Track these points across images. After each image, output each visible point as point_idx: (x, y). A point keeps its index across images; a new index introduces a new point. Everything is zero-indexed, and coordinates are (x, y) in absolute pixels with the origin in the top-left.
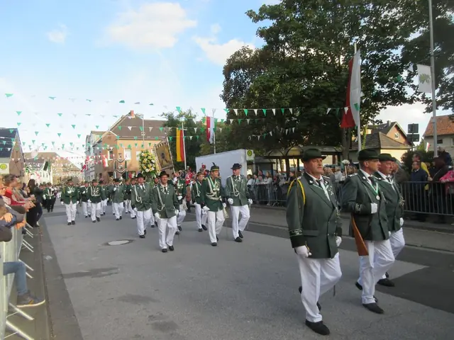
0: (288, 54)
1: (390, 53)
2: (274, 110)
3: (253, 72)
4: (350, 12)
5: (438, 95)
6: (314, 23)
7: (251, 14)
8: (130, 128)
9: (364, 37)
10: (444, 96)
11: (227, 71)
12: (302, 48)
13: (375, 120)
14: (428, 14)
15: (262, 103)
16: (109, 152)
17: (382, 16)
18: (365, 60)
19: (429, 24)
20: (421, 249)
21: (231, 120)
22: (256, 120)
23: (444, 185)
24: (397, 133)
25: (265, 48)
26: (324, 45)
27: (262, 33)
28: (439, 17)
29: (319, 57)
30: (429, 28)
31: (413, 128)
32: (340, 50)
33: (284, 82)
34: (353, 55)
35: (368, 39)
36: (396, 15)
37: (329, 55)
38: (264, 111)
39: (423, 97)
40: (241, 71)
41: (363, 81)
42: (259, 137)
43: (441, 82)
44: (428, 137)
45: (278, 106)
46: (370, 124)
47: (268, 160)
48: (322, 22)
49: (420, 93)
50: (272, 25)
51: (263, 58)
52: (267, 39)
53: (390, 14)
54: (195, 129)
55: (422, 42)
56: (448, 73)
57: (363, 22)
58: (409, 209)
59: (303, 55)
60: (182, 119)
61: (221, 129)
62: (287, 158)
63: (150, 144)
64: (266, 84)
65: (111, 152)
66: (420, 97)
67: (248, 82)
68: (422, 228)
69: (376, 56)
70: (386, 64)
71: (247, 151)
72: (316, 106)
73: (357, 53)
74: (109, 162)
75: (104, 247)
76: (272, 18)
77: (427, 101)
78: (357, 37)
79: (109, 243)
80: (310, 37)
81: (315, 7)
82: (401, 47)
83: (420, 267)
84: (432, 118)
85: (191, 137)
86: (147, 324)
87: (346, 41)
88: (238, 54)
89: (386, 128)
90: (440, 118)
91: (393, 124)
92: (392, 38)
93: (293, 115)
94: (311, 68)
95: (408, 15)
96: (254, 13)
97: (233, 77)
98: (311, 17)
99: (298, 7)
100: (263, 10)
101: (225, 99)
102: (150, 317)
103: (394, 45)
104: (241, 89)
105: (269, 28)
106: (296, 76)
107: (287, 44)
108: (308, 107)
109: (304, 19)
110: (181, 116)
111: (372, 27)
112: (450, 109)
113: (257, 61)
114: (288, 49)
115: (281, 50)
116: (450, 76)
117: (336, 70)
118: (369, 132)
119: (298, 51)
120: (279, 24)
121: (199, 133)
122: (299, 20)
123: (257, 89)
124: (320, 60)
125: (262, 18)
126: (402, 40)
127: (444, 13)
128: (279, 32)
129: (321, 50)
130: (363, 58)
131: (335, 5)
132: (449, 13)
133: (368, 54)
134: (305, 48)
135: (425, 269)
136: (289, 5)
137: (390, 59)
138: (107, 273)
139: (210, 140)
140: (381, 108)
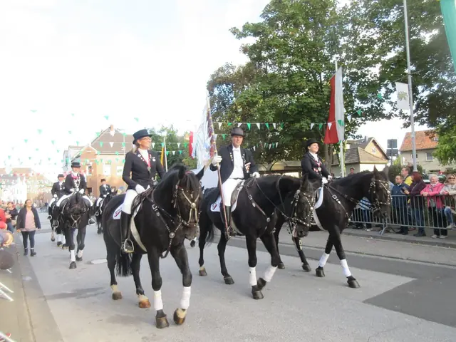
0: (270, 71)
1: (368, 71)
2: (258, 125)
3: (237, 88)
4: (330, 31)
5: (415, 111)
6: (296, 41)
7: (234, 31)
8: (112, 144)
9: (344, 54)
10: (420, 112)
11: (212, 85)
12: (285, 65)
13: (355, 135)
14: (404, 34)
15: (246, 118)
16: (87, 168)
17: (361, 36)
18: (346, 77)
19: (405, 44)
20: (408, 261)
24: (374, 147)
25: (249, 65)
26: (306, 62)
27: (245, 50)
28: (414, 37)
29: (301, 74)
30: (405, 49)
31: (392, 143)
32: (321, 67)
33: (268, 97)
34: (334, 73)
35: (348, 57)
36: (373, 35)
37: (311, 72)
38: (249, 125)
39: (401, 113)
40: (224, 86)
41: (344, 96)
43: (417, 98)
44: (403, 152)
45: (262, 120)
46: (350, 139)
48: (303, 40)
49: (397, 109)
50: (255, 42)
51: (247, 75)
52: (250, 56)
53: (368, 34)
54: (179, 144)
55: (400, 62)
56: (423, 91)
57: (342, 41)
59: (286, 71)
60: (164, 134)
62: (271, 172)
64: (249, 99)
65: (90, 167)
66: (397, 113)
67: (231, 98)
68: (405, 240)
69: (356, 73)
70: (365, 81)
72: (299, 122)
73: (338, 72)
74: (88, 177)
75: (87, 266)
76: (256, 34)
77: (405, 117)
78: (338, 56)
79: (92, 262)
80: (293, 55)
81: (297, 25)
82: (379, 65)
83: (409, 280)
84: (407, 134)
85: (174, 152)
87: (326, 59)
88: (221, 70)
89: (364, 143)
90: (416, 133)
91: (370, 139)
92: (370, 56)
94: (293, 85)
95: (384, 36)
96: (237, 30)
97: (216, 92)
98: (293, 35)
100: (246, 27)
103: (370, 64)
104: (225, 107)
105: (251, 45)
106: (275, 91)
107: (269, 60)
108: (291, 122)
109: (287, 37)
110: (163, 130)
111: (351, 46)
112: (426, 125)
113: (241, 76)
114: (270, 66)
115: (263, 66)
116: (424, 94)
117: (317, 87)
118: (348, 147)
119: (281, 68)
120: (262, 41)
121: (182, 148)
122: (282, 38)
123: (241, 104)
124: (301, 77)
125: (245, 35)
126: (380, 58)
127: (418, 34)
128: (261, 49)
129: (303, 67)
130: (343, 76)
131: (316, 23)
132: (423, 34)
133: (348, 71)
134: (287, 65)
135: (413, 281)
136: (272, 23)
137: (369, 76)
138: (93, 293)
139: (193, 155)
140: (361, 123)
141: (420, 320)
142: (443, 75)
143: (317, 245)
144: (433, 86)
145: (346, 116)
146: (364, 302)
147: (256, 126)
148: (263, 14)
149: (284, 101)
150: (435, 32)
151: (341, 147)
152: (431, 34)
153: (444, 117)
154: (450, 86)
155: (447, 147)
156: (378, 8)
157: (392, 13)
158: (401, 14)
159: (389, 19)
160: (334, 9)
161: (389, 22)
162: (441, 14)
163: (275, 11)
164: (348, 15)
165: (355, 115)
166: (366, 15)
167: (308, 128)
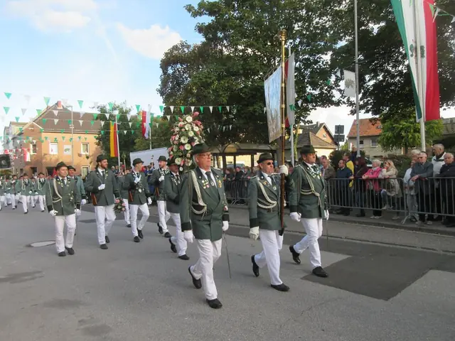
0: (226, 52)
1: (320, 58)
2: (211, 108)
3: (191, 68)
4: (285, 16)
5: (361, 100)
6: (252, 23)
7: (189, 8)
8: (56, 121)
9: (298, 40)
10: (365, 100)
11: (165, 64)
12: (240, 47)
13: (306, 120)
14: (354, 24)
15: (200, 99)
16: (31, 146)
17: (314, 22)
18: (299, 63)
19: (354, 34)
20: (345, 240)
21: (168, 117)
23: (365, 181)
24: (325, 133)
25: (204, 44)
26: (261, 45)
27: (201, 29)
28: (363, 28)
29: (256, 58)
30: (354, 38)
31: (340, 129)
32: (276, 51)
33: (223, 79)
34: (288, 58)
35: (301, 43)
36: (326, 22)
37: (265, 56)
38: (202, 108)
39: (348, 100)
40: (179, 66)
41: (297, 83)
43: (364, 88)
44: (351, 138)
45: (215, 103)
46: (302, 124)
48: (259, 23)
49: (345, 97)
50: (210, 22)
51: (201, 55)
52: (205, 36)
53: (321, 22)
54: (130, 124)
55: (348, 50)
56: (369, 81)
57: (296, 28)
58: (335, 204)
59: (241, 54)
60: (116, 113)
61: (157, 125)
62: (224, 155)
63: (80, 138)
64: (204, 80)
65: (34, 146)
66: (345, 100)
67: (186, 77)
68: (346, 221)
69: (308, 59)
70: (317, 68)
72: (252, 105)
73: (291, 56)
74: (31, 156)
75: (27, 249)
76: (211, 14)
77: (351, 104)
78: (291, 41)
79: (32, 245)
80: (248, 37)
81: (253, 7)
82: (330, 53)
83: (345, 257)
84: (355, 121)
85: (125, 132)
86: (78, 329)
88: (175, 48)
89: (316, 128)
90: (362, 120)
91: (321, 124)
92: (323, 43)
93: (230, 113)
94: (248, 67)
95: (336, 24)
96: (193, 7)
97: (170, 71)
98: (248, 17)
99: (236, 5)
100: (200, 5)
101: (162, 94)
102: (80, 321)
103: (323, 51)
104: (179, 86)
105: (207, 24)
106: (231, 74)
107: (225, 42)
109: (243, 19)
110: (114, 109)
111: (304, 32)
112: (370, 112)
113: (195, 56)
114: (226, 47)
115: (219, 47)
116: (370, 83)
118: (300, 131)
119: (236, 50)
120: (217, 21)
121: (134, 128)
122: (238, 19)
123: (196, 84)
124: (256, 61)
125: (201, 14)
126: (331, 46)
127: (367, 25)
128: (217, 29)
129: (259, 50)
130: (296, 61)
131: (271, 7)
132: (371, 25)
133: (301, 57)
134: (243, 47)
135: (348, 258)
136: (229, 4)
137: (320, 63)
138: (30, 277)
139: (146, 135)
140: (311, 109)
141: (350, 293)
142: (389, 64)
144: (378, 75)
145: (297, 101)
146: (302, 279)
149: (238, 83)
150: (382, 24)
151: (293, 132)
152: (378, 26)
153: (387, 106)
154: (393, 77)
155: (390, 134)
157: (344, 2)
158: (351, 4)
159: (341, 7)
161: (341, 11)
164: (303, 1)
165: (306, 101)
167: (261, 112)
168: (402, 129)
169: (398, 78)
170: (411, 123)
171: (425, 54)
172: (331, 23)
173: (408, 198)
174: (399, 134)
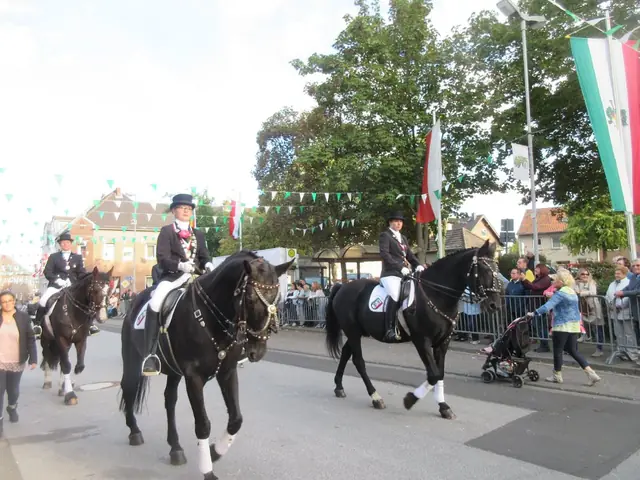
0: (345, 121)
1: (477, 127)
2: (327, 195)
3: (300, 143)
4: (427, 71)
5: (537, 183)
6: (381, 82)
7: (297, 64)
8: (117, 215)
9: (445, 103)
10: (543, 184)
11: (263, 138)
12: (365, 114)
13: (459, 212)
14: (524, 80)
15: (310, 184)
17: (467, 79)
18: (447, 134)
19: (524, 94)
20: (525, 387)
21: (267, 208)
22: (302, 207)
24: (484, 229)
25: (316, 111)
26: (394, 111)
27: (311, 91)
28: (536, 85)
29: (388, 127)
30: (524, 99)
31: (507, 224)
32: (415, 118)
33: (341, 156)
34: (431, 127)
35: (449, 107)
36: (484, 78)
37: (400, 125)
38: (314, 195)
39: (519, 185)
40: (281, 139)
41: (444, 161)
42: (305, 231)
43: (540, 165)
44: (523, 236)
45: (331, 189)
46: (454, 217)
47: (317, 264)
49: (514, 179)
50: (325, 81)
51: (314, 125)
52: (318, 99)
53: (476, 78)
54: (215, 218)
55: (517, 116)
56: (548, 156)
57: (443, 85)
59: (366, 122)
61: (251, 219)
62: (343, 260)
63: (145, 237)
64: (316, 159)
65: (84, 248)
66: (514, 184)
67: (292, 156)
69: (461, 129)
70: (471, 142)
71: (288, 250)
72: (383, 192)
73: (437, 124)
76: (326, 70)
77: (524, 191)
78: (436, 104)
79: (82, 388)
80: (376, 100)
81: (382, 61)
82: (491, 119)
84: (528, 211)
85: (207, 229)
87: (420, 109)
88: (278, 116)
89: (470, 221)
90: (540, 212)
91: (479, 217)
92: (480, 107)
93: (348, 204)
95: (498, 81)
96: (301, 63)
97: (270, 146)
98: (376, 75)
100: (313, 60)
101: (258, 177)
103: (481, 117)
104: (280, 164)
105: (320, 84)
106: (352, 149)
107: (344, 107)
108: (376, 192)
109: (369, 76)
111: (454, 92)
112: (551, 201)
113: (304, 126)
114: (345, 113)
115: (336, 113)
116: (549, 160)
117: (409, 145)
118: (449, 227)
119: (360, 117)
120: (335, 79)
121: (220, 224)
122: (362, 76)
123: (305, 164)
124: (388, 131)
125: (312, 71)
126: (491, 110)
127: (542, 80)
128: (334, 91)
129: (390, 118)
130: (444, 132)
131: (408, 60)
132: (548, 81)
133: (449, 126)
134: (369, 114)
135: (533, 414)
136: (349, 56)
137: (477, 134)
138: (81, 434)
139: (235, 234)
140: (466, 197)
141: (539, 468)
142: (575, 133)
143: (405, 364)
145: (444, 184)
147: (324, 197)
148: (337, 43)
149: (363, 162)
150: (563, 79)
151: (440, 228)
152: (556, 82)
153: (574, 192)
154: (582, 151)
155: (579, 230)
156: (490, 44)
157: (507, 52)
158: (519, 53)
159: (504, 58)
160: (433, 42)
161: (504, 63)
162: (571, 55)
163: (353, 39)
164: (451, 51)
165: (458, 185)
166: (474, 52)
168: (597, 223)
169: (589, 152)
170: (610, 214)
171: (628, 121)
172: (491, 80)
173: (616, 325)
174: (593, 230)
